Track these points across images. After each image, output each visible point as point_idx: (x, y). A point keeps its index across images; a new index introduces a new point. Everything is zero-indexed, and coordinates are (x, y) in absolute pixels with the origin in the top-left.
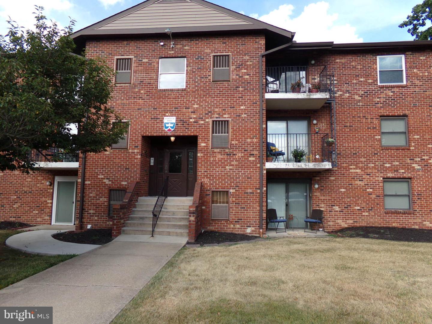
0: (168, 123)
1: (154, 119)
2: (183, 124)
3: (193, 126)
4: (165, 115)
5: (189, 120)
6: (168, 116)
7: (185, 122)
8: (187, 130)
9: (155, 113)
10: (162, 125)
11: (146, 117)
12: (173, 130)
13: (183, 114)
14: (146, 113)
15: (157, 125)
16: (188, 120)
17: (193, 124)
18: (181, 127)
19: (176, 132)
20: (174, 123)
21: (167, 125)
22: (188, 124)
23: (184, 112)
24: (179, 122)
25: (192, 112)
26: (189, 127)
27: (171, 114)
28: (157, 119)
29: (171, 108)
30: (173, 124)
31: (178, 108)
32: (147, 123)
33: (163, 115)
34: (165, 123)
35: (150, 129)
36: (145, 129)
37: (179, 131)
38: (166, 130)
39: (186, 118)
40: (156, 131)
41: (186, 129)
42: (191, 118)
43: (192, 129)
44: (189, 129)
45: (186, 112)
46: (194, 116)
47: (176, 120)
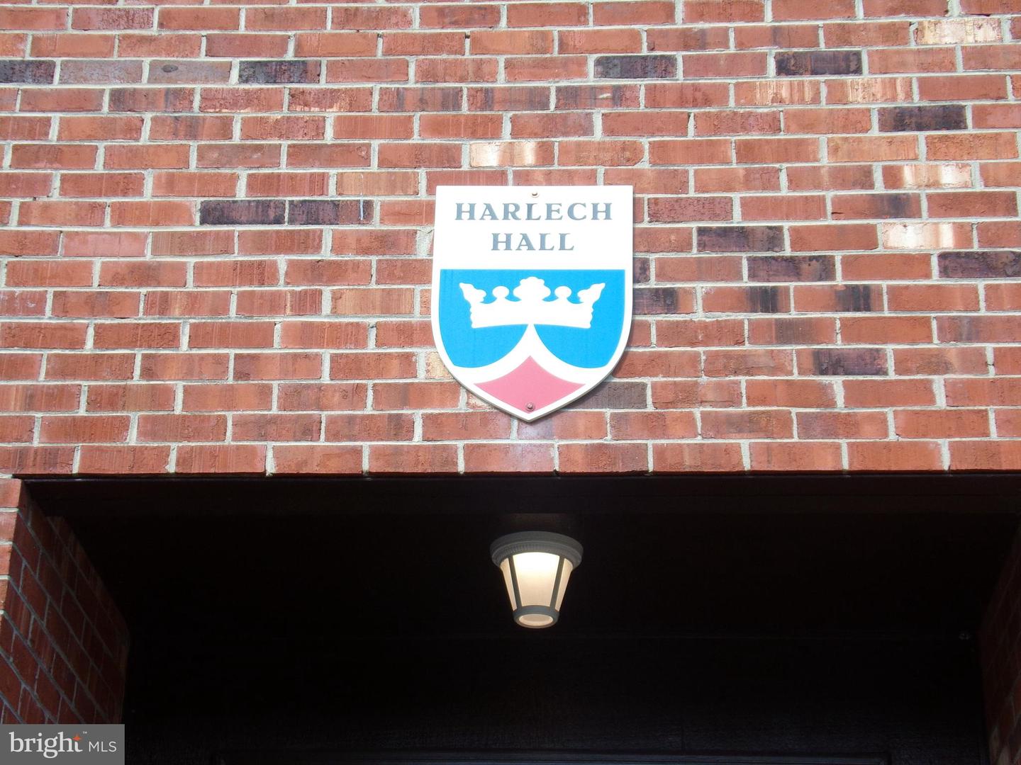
0: (511, 279)
1: (263, 212)
2: (768, 300)
3: (952, 330)
4: (449, 157)
5: (868, 238)
6: (495, 177)
7: (793, 267)
8: (837, 383)
9: (284, 128)
10: (390, 303)
11: (131, 185)
12: (589, 378)
13: (747, 152)
14: (133, 130)
15: (308, 302)
16: (839, 238)
17: (937, 298)
18: (732, 333)
19: (655, 425)
20: (612, 279)
21: (484, 315)
22: (859, 299)
23: (772, 124)
24: (701, 271)
25: (899, 120)
26: (885, 331)
27: (545, 154)
28: (312, 213)
29: (544, 68)
30: (593, 293)
31: (665, 67)
32: (144, 274)
33: (419, 156)
34: (452, 279)
35: (190, 367)
36: (93, 366)
37: (689, 395)
38: (470, 377)
39: (813, 207)
40: (292, 397)
41: (830, 364)
42: (899, 207)
43: (937, 364)
44: (871, 363)
45: (807, 122)
46: (951, 177)
47: (642, 240)
